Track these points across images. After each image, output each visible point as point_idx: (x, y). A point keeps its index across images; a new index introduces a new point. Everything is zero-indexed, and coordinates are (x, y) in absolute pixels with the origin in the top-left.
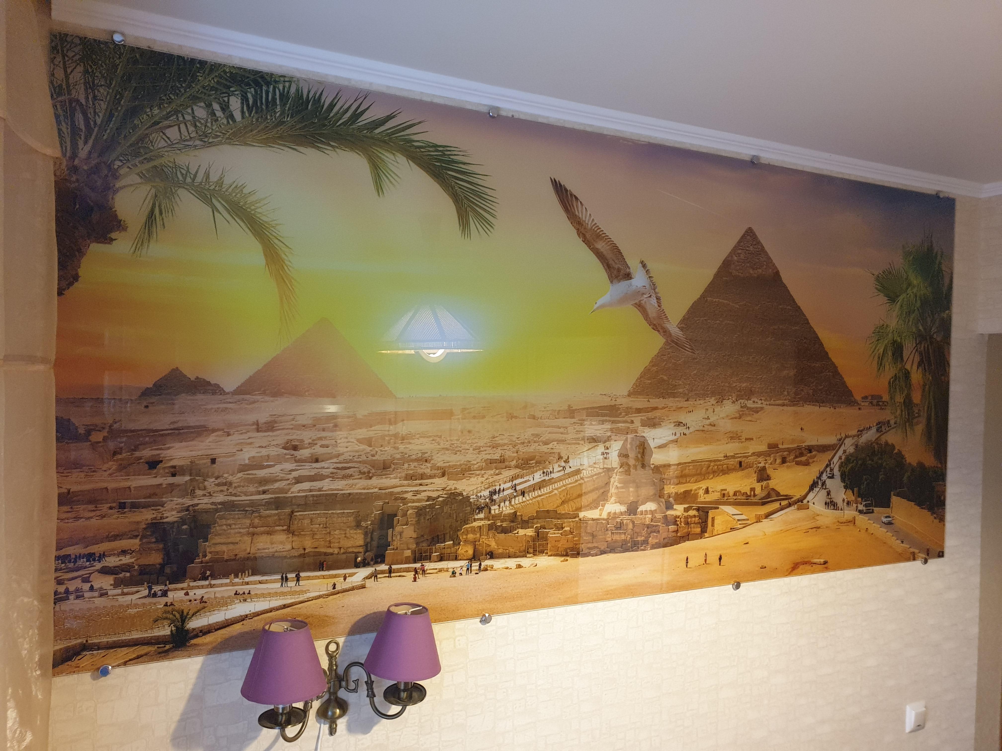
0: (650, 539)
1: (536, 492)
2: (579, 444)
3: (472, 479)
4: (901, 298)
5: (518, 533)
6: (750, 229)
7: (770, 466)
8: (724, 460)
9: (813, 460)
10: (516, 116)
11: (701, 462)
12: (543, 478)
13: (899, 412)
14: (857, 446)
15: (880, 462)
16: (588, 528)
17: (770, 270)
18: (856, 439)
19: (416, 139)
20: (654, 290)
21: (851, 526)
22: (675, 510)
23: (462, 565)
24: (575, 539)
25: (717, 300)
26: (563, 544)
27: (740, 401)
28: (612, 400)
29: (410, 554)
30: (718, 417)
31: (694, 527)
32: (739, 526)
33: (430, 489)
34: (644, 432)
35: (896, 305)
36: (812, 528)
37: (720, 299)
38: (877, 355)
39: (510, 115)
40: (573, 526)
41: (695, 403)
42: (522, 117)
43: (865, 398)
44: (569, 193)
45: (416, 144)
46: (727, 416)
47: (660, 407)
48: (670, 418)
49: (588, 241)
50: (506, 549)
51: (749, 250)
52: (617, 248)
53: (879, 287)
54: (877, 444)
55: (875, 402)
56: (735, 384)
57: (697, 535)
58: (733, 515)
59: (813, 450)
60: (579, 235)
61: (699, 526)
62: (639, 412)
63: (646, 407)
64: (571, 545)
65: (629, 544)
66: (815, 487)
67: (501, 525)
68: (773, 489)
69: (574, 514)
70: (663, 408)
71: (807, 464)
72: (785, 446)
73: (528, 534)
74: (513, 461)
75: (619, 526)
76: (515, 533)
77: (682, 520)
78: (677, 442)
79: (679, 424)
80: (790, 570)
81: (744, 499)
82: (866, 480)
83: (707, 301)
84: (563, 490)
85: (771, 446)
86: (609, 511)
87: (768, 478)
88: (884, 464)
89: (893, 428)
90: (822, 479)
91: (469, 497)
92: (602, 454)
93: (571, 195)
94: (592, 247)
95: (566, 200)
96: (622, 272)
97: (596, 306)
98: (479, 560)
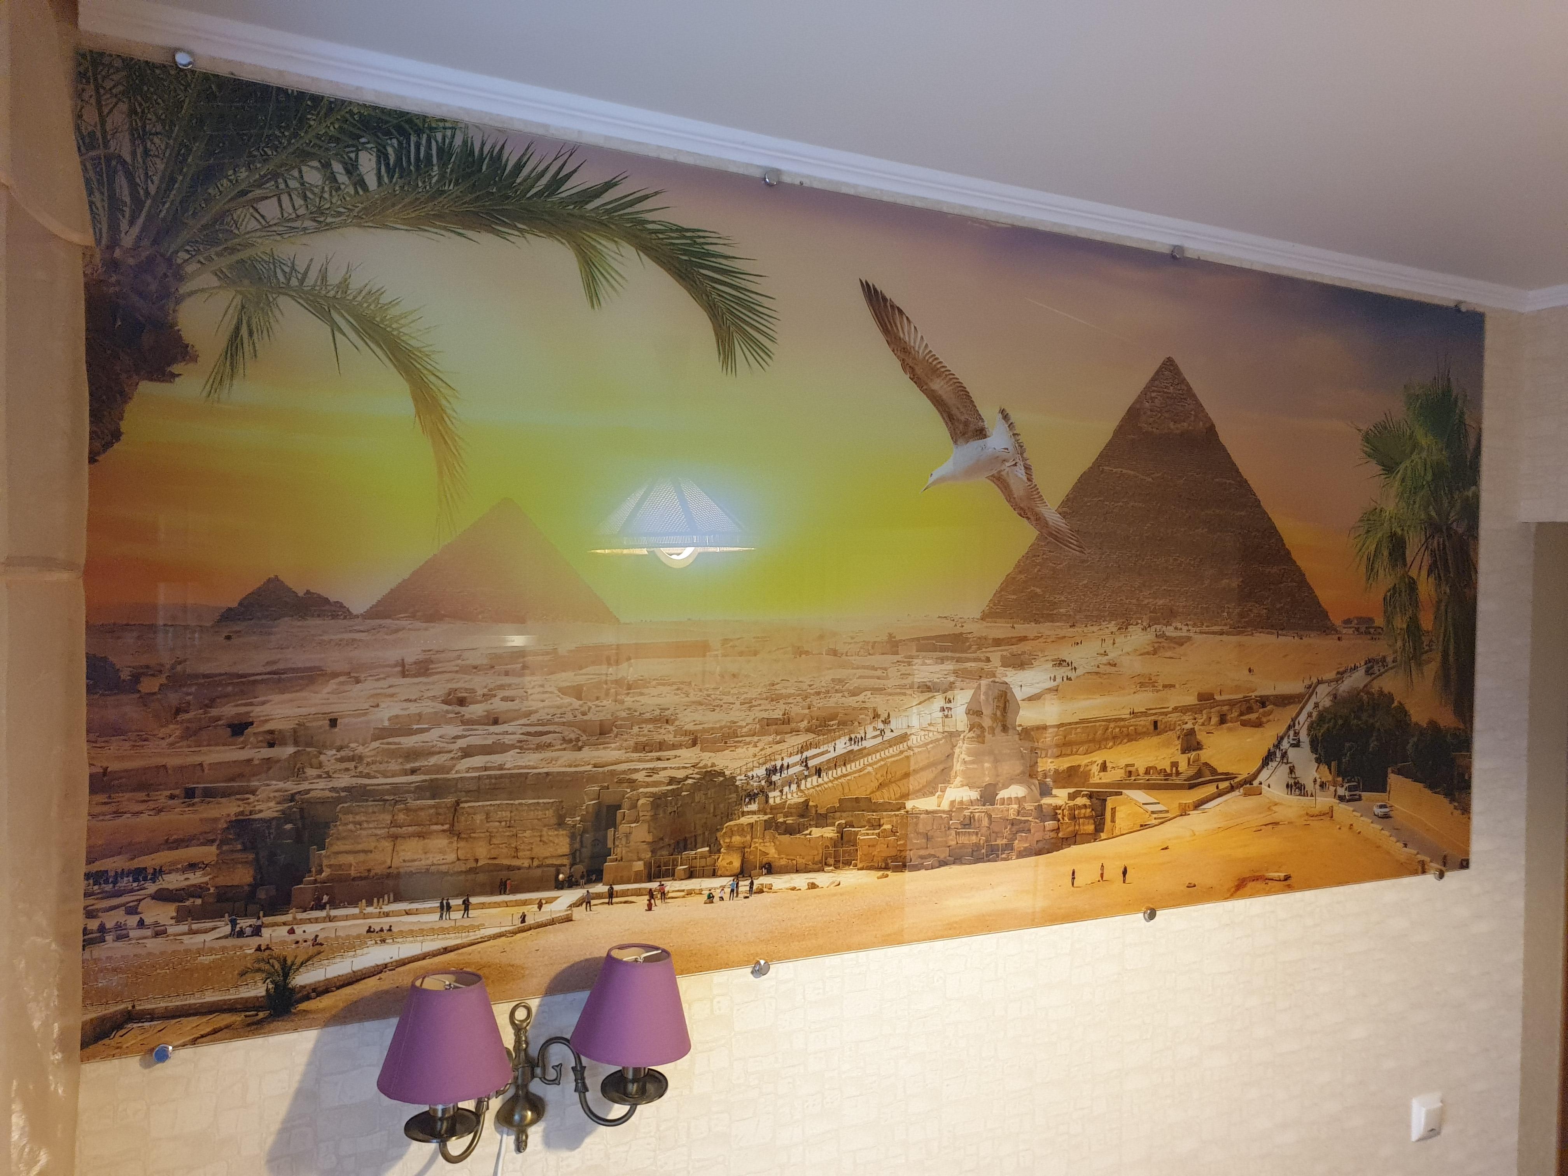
0: (1016, 842)
1: (839, 770)
2: (905, 694)
3: (739, 750)
4: (1402, 467)
5: (810, 834)
6: (1170, 360)
7: (1202, 728)
8: (1130, 719)
9: (1268, 718)
10: (807, 183)
11: (1095, 722)
12: (850, 748)
13: (1399, 643)
14: (1335, 697)
15: (1371, 720)
16: (920, 825)
17: (1201, 424)
18: (1334, 685)
19: (652, 219)
20: (1021, 454)
21: (1327, 821)
22: (1055, 796)
24: (899, 843)
25: (1120, 470)
26: (881, 851)
27: (1155, 626)
28: (956, 625)
29: (642, 868)
30: (1120, 653)
31: (1084, 824)
32: (1154, 822)
33: (673, 766)
34: (1006, 676)
35: (1394, 478)
36: (1266, 825)
37: (1123, 468)
38: (1366, 555)
39: (797, 182)
40: (897, 822)
41: (1085, 630)
42: (816, 185)
43: (1348, 621)
44: (888, 303)
45: (651, 227)
46: (1135, 650)
47: (1031, 636)
48: (1046, 654)
50: (793, 860)
51: (1168, 393)
52: (964, 389)
53: (1369, 450)
54: (1367, 693)
55: (1363, 628)
56: (1146, 601)
57: (1089, 837)
58: (1144, 804)
59: (1267, 703)
61: (1091, 821)
62: (999, 645)
63: (1010, 636)
64: (893, 852)
65: (983, 851)
66: (1272, 761)
67: (785, 822)
68: (1206, 764)
69: (897, 804)
70: (1037, 638)
71: (1258, 724)
72: (1225, 697)
73: (825, 835)
74: (803, 721)
75: (967, 822)
76: (807, 835)
77: (1066, 812)
78: (1057, 690)
79: (1060, 663)
80: (1233, 889)
81: (1161, 780)
82: (1350, 749)
83: (1102, 471)
84: (881, 766)
85: (1202, 697)
86: (953, 799)
87: (1199, 747)
88: (1377, 725)
89: (1391, 668)
90: (1282, 748)
91: (734, 777)
92: (943, 709)
93: (892, 306)
94: (925, 387)
95: (884, 314)
96: (972, 427)
97: (931, 480)
98: (750, 876)
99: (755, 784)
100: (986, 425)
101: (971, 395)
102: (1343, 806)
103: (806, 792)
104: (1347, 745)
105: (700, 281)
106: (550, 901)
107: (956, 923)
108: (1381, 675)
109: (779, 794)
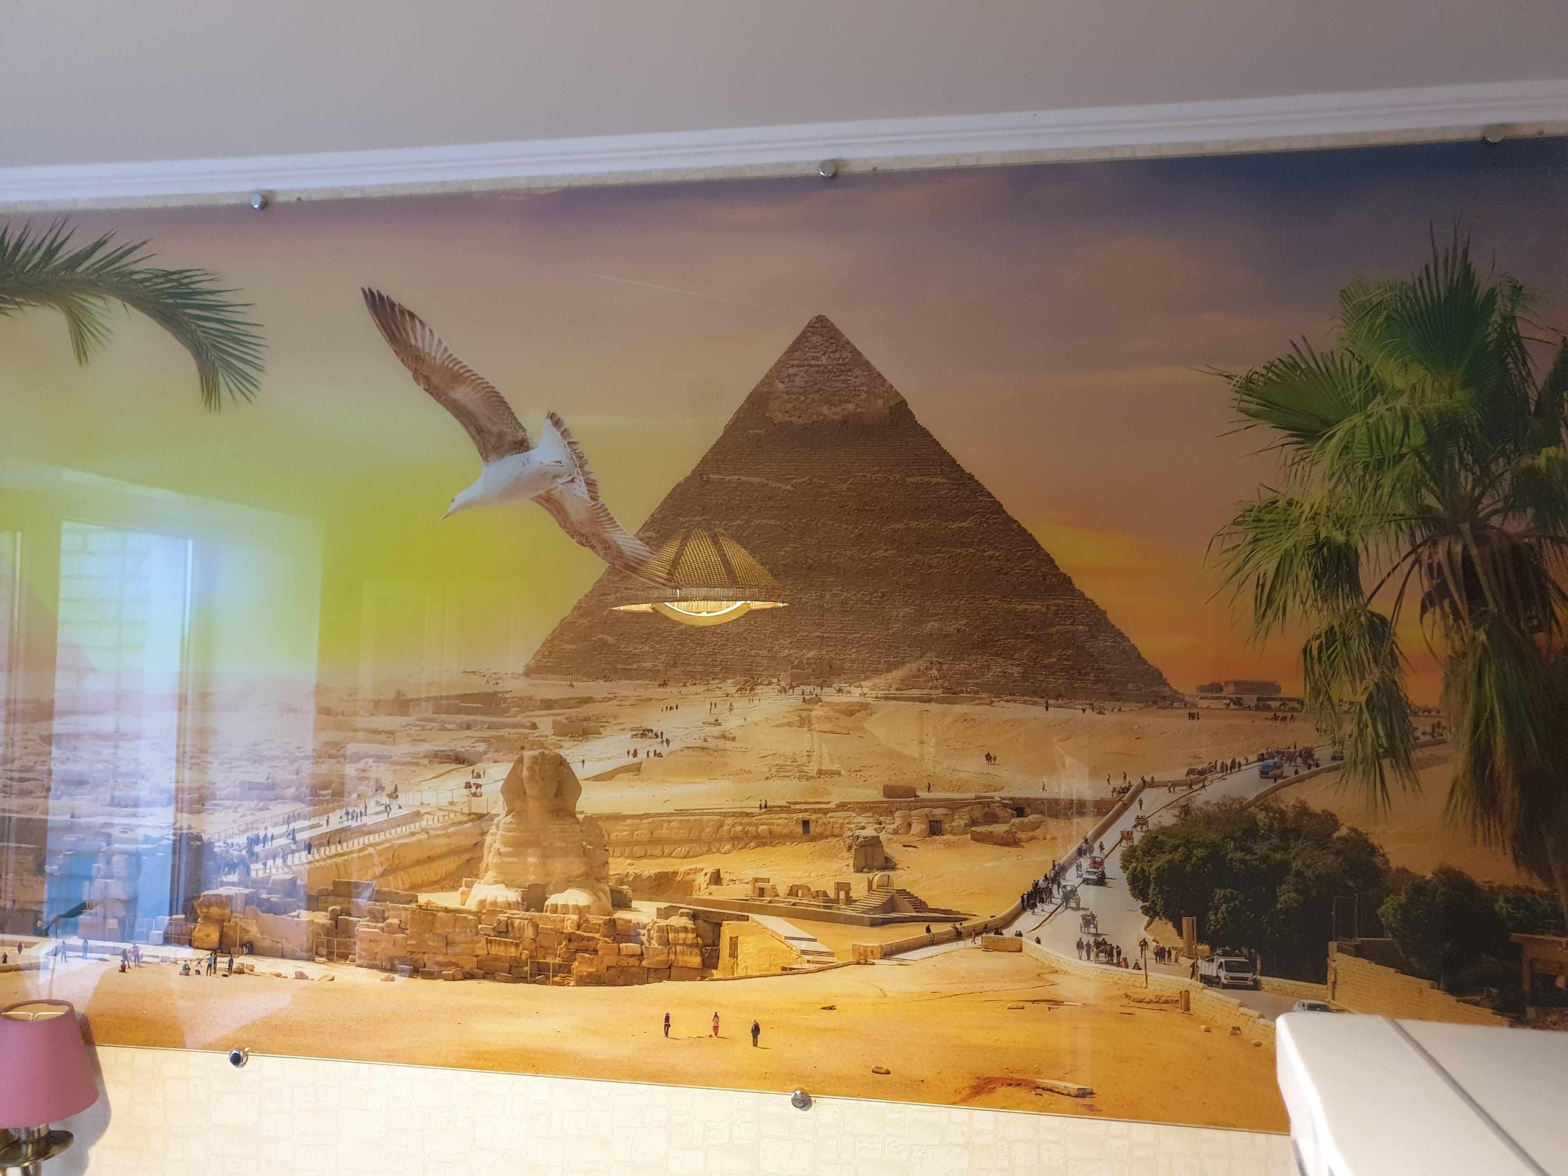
0: (576, 964)
1: (333, 847)
2: (417, 764)
3: (217, 814)
4: (1341, 430)
5: (298, 917)
6: (821, 320)
7: (895, 838)
8: (760, 814)
9: (1030, 834)
10: (305, 197)
11: (699, 814)
12: (346, 824)
13: (1349, 727)
14: (1186, 810)
15: (1278, 856)
16: (437, 925)
17: (880, 402)
18: (1180, 791)
19: (139, 269)
20: (581, 467)
21: (1175, 1015)
22: (636, 910)
23: (201, 957)
24: (409, 942)
25: (736, 477)
26: (384, 948)
27: (802, 687)
28: (488, 682)
29: (116, 927)
30: (742, 722)
31: (683, 953)
32: (806, 966)
33: (149, 824)
34: (561, 747)
35: (1321, 447)
36: (1034, 1002)
37: (741, 475)
38: (1254, 578)
39: (293, 199)
40: (406, 916)
41: (684, 690)
42: (315, 197)
43: (1215, 688)
44: (397, 309)
45: (136, 277)
46: (767, 720)
47: (598, 697)
48: (621, 721)
49: (435, 388)
50: (278, 942)
51: (819, 366)
52: (497, 395)
53: (1253, 407)
54: (1266, 809)
55: (1250, 699)
56: (786, 652)
57: (693, 972)
58: (786, 938)
59: (1028, 810)
60: (416, 379)
61: (696, 951)
62: (550, 708)
63: (566, 696)
64: (402, 953)
65: (527, 968)
66: (1042, 901)
67: (268, 899)
68: (903, 892)
69: (408, 895)
70: (605, 700)
71: (1010, 841)
72: (937, 794)
73: (316, 920)
74: (289, 787)
75: (503, 929)
76: (294, 917)
77: (653, 933)
78: (639, 769)
79: (645, 733)
80: (966, 1092)
81: (819, 906)
82: (1227, 900)
83: (707, 481)
84: (386, 849)
85: (890, 791)
86: (483, 898)
87: (888, 865)
88: (1296, 864)
89: (1329, 770)
90: (1063, 883)
91: (213, 843)
92: (468, 786)
93: (402, 311)
94: (443, 398)
95: (391, 323)
96: (509, 438)
97: (452, 506)
98: (229, 953)
99: (236, 853)
100: (529, 434)
101: (506, 400)
102: (1213, 994)
103: (294, 869)
104: (1219, 893)
105: (186, 322)
106: (30, 945)
107: (488, 1052)
108: (1301, 780)
109: (262, 867)
